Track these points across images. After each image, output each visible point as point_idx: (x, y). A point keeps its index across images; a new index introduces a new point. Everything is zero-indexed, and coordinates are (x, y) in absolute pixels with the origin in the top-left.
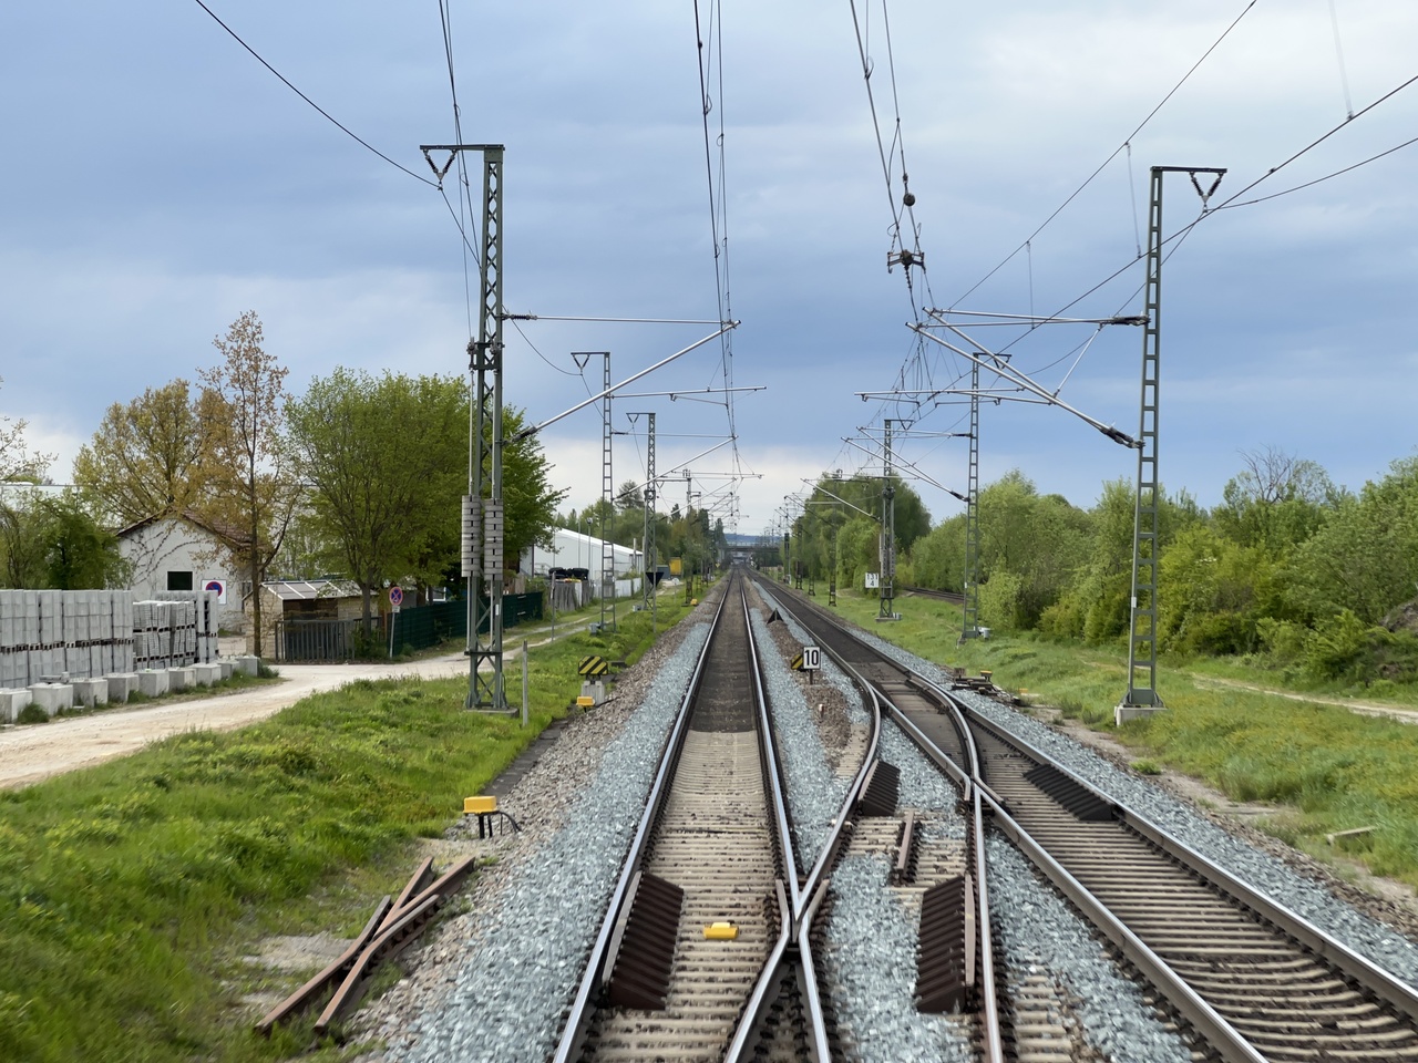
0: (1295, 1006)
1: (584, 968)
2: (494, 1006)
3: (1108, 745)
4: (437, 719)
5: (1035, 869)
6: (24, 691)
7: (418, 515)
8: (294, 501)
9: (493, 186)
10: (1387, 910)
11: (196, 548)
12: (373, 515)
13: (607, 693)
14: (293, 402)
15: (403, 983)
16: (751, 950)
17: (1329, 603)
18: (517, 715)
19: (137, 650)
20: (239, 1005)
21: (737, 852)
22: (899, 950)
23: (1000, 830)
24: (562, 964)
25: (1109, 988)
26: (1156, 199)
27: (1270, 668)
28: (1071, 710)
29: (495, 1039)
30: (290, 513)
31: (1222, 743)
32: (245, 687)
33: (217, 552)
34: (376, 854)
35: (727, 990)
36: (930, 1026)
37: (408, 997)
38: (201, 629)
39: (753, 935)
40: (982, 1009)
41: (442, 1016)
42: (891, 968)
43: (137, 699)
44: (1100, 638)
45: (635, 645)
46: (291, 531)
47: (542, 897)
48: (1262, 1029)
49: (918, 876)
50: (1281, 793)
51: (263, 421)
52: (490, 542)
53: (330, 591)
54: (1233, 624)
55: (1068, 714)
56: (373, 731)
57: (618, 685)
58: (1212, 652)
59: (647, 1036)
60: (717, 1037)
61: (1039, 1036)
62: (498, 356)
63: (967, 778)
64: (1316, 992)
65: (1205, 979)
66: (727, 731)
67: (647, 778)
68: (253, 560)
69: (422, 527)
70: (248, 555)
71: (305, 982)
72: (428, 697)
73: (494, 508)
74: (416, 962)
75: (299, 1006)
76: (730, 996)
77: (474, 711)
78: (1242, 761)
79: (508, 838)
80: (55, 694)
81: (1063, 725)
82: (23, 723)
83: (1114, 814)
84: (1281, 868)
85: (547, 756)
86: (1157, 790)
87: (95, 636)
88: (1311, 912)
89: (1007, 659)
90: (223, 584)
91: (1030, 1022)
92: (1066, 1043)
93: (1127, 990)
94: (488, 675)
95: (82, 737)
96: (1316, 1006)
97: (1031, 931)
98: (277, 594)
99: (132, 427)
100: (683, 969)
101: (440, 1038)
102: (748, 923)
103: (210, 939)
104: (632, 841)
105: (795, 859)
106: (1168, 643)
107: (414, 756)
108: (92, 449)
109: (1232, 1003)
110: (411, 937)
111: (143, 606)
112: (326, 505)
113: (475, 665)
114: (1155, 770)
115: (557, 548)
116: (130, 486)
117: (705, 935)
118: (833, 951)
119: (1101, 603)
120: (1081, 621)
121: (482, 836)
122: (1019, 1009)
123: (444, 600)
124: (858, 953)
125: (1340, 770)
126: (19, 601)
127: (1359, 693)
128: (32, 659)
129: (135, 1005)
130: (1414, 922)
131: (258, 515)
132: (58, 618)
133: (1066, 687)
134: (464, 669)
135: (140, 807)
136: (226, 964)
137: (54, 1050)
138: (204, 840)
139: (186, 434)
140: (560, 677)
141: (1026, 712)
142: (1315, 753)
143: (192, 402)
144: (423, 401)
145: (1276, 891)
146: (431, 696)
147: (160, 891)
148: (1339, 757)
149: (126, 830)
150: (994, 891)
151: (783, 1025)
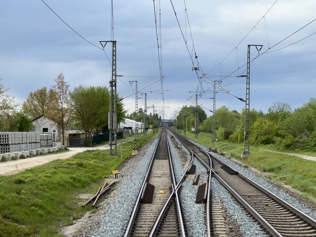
0: (262, 203)
1: (138, 198)
2: (123, 202)
3: (239, 162)
4: (104, 158)
5: (220, 183)
6: (20, 152)
7: (97, 116)
8: (71, 113)
9: (114, 49)
10: (283, 188)
11: (50, 123)
12: (88, 116)
13: (138, 153)
14: (71, 92)
15: (106, 200)
16: (167, 195)
17: (287, 134)
18: (120, 157)
19: (41, 144)
20: (77, 204)
21: (164, 180)
22: (193, 195)
23: (214, 176)
24: (134, 197)
25: (229, 200)
26: (249, 51)
27: (275, 147)
28: (233, 155)
29: (124, 207)
30: (70, 116)
31: (261, 161)
32: (62, 152)
33: (55, 124)
34: (97, 181)
35: (163, 201)
36: (198, 205)
37: (107, 202)
38: (53, 140)
39: (167, 193)
40: (207, 203)
41: (114, 204)
42: (192, 197)
43: (41, 154)
44: (241, 141)
45: (143, 143)
46: (70, 119)
47: (129, 187)
48: (255, 206)
49: (198, 184)
50: (271, 170)
51: (64, 96)
52: (114, 122)
53: (79, 132)
54: (268, 138)
55: (232, 156)
56: (91, 160)
57: (140, 151)
58: (264, 144)
59: (149, 207)
60: (161, 207)
61: (216, 207)
62: (115, 84)
63: (209, 168)
64: (266, 201)
65: (247, 199)
66: (162, 160)
67: (147, 168)
68: (62, 125)
69: (98, 118)
71: (88, 200)
73: (115, 115)
74: (107, 197)
75: (89, 203)
76: (163, 202)
77: (111, 156)
78: (264, 165)
79: (120, 179)
80: (27, 153)
81: (231, 158)
82: (21, 159)
83: (237, 173)
84: (266, 182)
85: (126, 164)
86: (246, 170)
87: (33, 141)
88: (269, 189)
89: (221, 146)
90: (56, 130)
91: (215, 205)
92: (221, 207)
93: (233, 200)
94: (114, 149)
95: (34, 161)
96: (265, 203)
97: (217, 192)
98: (68, 132)
99: (34, 97)
100: (155, 198)
101: (114, 207)
102: (167, 191)
103: (70, 194)
104: (145, 178)
105: (175, 181)
106: (255, 142)
107: (100, 164)
108: (26, 102)
109: (251, 202)
110: (105, 194)
111: (41, 135)
112: (77, 114)
113: (111, 147)
114: (247, 166)
115: (126, 123)
116: (34, 110)
117: (159, 193)
118: (182, 195)
119: (241, 134)
120: (237, 138)
121: (116, 178)
122: (213, 203)
123: (102, 134)
124: (186, 195)
125: (282, 166)
126: (18, 134)
127: (292, 152)
128: (21, 146)
130: (287, 190)
131: (63, 116)
132: (26, 138)
133: (233, 151)
134: (109, 148)
135: (53, 172)
136: (74, 198)
137: (49, 209)
138: (67, 177)
139: (46, 98)
140: (128, 150)
141: (223, 156)
142: (278, 163)
143: (47, 92)
144: (98, 92)
145: (264, 186)
146: (102, 153)
147: (61, 185)
148: (283, 163)
149: (52, 176)
150: (212, 186)
151: (172, 205)
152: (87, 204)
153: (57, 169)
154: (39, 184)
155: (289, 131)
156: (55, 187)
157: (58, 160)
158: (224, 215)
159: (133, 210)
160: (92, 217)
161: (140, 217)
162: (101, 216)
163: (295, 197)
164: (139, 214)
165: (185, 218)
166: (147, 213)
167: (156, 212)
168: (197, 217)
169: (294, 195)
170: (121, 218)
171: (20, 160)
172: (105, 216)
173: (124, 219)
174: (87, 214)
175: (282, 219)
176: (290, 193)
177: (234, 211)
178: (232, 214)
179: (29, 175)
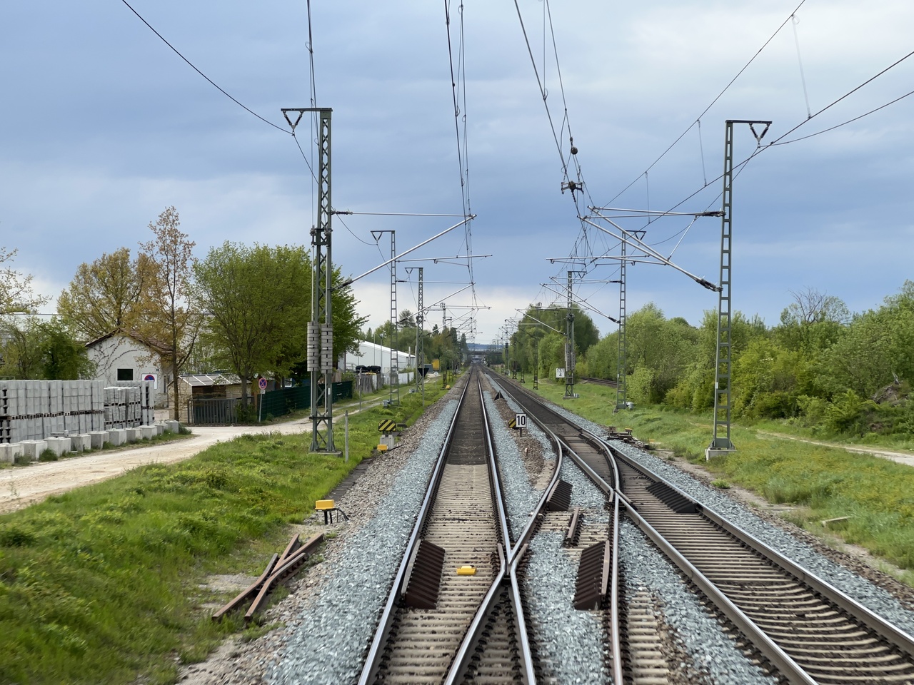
0: (784, 606)
1: (391, 589)
2: (343, 606)
3: (700, 472)
4: (293, 458)
5: (647, 539)
6: (42, 441)
7: (276, 332)
8: (199, 325)
9: (326, 133)
10: (845, 559)
11: (138, 354)
12: (248, 333)
13: (395, 443)
14: (198, 263)
15: (290, 596)
16: (483, 580)
17: (840, 386)
18: (341, 455)
19: (106, 417)
20: (200, 608)
21: (475, 531)
22: (566, 580)
23: (629, 518)
24: (378, 586)
25: (681, 597)
26: (729, 140)
27: (804, 426)
28: (680, 452)
29: (344, 621)
30: (196, 332)
31: (767, 470)
32: (172, 440)
33: (151, 357)
34: (268, 532)
35: (470, 599)
36: (581, 616)
37: (294, 603)
38: (144, 405)
39: (485, 573)
40: (610, 607)
41: (314, 612)
42: (561, 588)
43: (108, 447)
44: (702, 409)
45: (412, 414)
46: (197, 344)
47: (365, 553)
48: (763, 617)
49: (580, 543)
50: (800, 498)
51: (180, 275)
52: (325, 350)
53: (222, 381)
54: (783, 399)
55: (678, 455)
56: (255, 465)
57: (402, 438)
58: (770, 417)
59: (427, 621)
60: (465, 621)
61: (641, 620)
62: (329, 237)
63: (611, 490)
64: (797, 600)
65: (737, 593)
66: (469, 464)
67: (421, 490)
68: (172, 361)
69: (278, 341)
70: (171, 358)
71: (234, 597)
72: (287, 445)
73: (327, 329)
74: (295, 587)
75: (236, 606)
76: (472, 602)
77: (315, 453)
78: (778, 480)
79: (342, 523)
80: (62, 444)
81: (674, 460)
82: (43, 461)
83: (696, 509)
84: (789, 537)
85: (361, 479)
86: (724, 496)
87: (82, 409)
88: (801, 560)
89: (643, 422)
90: (155, 376)
91: (636, 614)
92: (655, 623)
93: (691, 598)
94: (323, 432)
95: (81, 468)
96: (795, 607)
97: (642, 569)
98: (190, 382)
99: (94, 278)
100: (446, 589)
101: (315, 621)
102: (482, 567)
103: (179, 576)
104: (415, 525)
105: (509, 534)
106: (743, 412)
107: (281, 479)
108: (69, 292)
109: (749, 605)
110: (291, 575)
111: (109, 390)
112: (218, 327)
113: (316, 425)
114: (726, 486)
115: (362, 353)
116: (93, 315)
117: (457, 572)
118: (530, 580)
119: (703, 387)
120: (691, 398)
121: (326, 523)
122: (630, 608)
123: (291, 386)
124: (544, 581)
125: (834, 484)
126: (37, 387)
127: (857, 441)
128: (45, 423)
129: (146, 607)
130: (860, 565)
131: (177, 333)
132: (60, 397)
133: (678, 438)
134: (309, 428)
135: (131, 505)
136: (189, 588)
137: (106, 628)
138: (170, 522)
139: (128, 282)
140: (366, 433)
141: (652, 453)
142: (821, 475)
143: (132, 262)
144: (279, 262)
145: (784, 549)
146: (288, 444)
147: (150, 549)
148: (834, 477)
149: (125, 517)
150: (622, 550)
151: (501, 615)
152: (228, 612)
153: (144, 496)
154: (79, 546)
155: (847, 380)
156: (132, 556)
157: (150, 467)
158: (667, 651)
159: (374, 632)
160: (243, 655)
161: (396, 656)
162: (270, 652)
163: (889, 588)
164: (393, 646)
165: (542, 660)
166: (419, 644)
167: (449, 640)
168: (579, 659)
169: (883, 582)
170: (335, 663)
171: (39, 467)
172: (283, 655)
173: (344, 666)
174: (229, 645)
175: (856, 665)
176: (871, 573)
177: (698, 638)
178: (693, 647)
179: (53, 517)
